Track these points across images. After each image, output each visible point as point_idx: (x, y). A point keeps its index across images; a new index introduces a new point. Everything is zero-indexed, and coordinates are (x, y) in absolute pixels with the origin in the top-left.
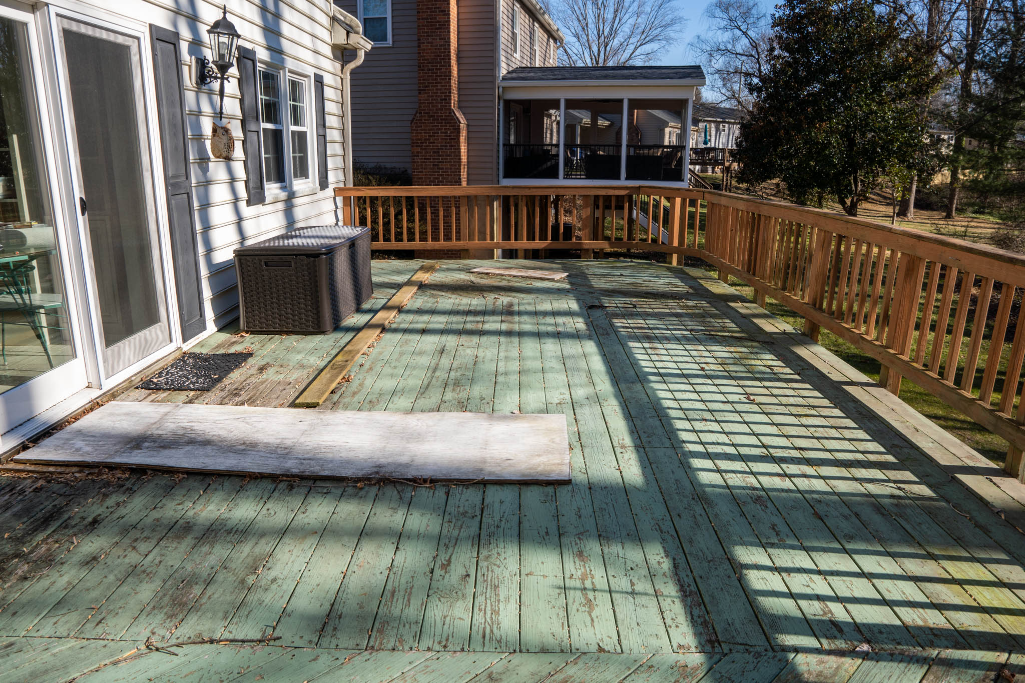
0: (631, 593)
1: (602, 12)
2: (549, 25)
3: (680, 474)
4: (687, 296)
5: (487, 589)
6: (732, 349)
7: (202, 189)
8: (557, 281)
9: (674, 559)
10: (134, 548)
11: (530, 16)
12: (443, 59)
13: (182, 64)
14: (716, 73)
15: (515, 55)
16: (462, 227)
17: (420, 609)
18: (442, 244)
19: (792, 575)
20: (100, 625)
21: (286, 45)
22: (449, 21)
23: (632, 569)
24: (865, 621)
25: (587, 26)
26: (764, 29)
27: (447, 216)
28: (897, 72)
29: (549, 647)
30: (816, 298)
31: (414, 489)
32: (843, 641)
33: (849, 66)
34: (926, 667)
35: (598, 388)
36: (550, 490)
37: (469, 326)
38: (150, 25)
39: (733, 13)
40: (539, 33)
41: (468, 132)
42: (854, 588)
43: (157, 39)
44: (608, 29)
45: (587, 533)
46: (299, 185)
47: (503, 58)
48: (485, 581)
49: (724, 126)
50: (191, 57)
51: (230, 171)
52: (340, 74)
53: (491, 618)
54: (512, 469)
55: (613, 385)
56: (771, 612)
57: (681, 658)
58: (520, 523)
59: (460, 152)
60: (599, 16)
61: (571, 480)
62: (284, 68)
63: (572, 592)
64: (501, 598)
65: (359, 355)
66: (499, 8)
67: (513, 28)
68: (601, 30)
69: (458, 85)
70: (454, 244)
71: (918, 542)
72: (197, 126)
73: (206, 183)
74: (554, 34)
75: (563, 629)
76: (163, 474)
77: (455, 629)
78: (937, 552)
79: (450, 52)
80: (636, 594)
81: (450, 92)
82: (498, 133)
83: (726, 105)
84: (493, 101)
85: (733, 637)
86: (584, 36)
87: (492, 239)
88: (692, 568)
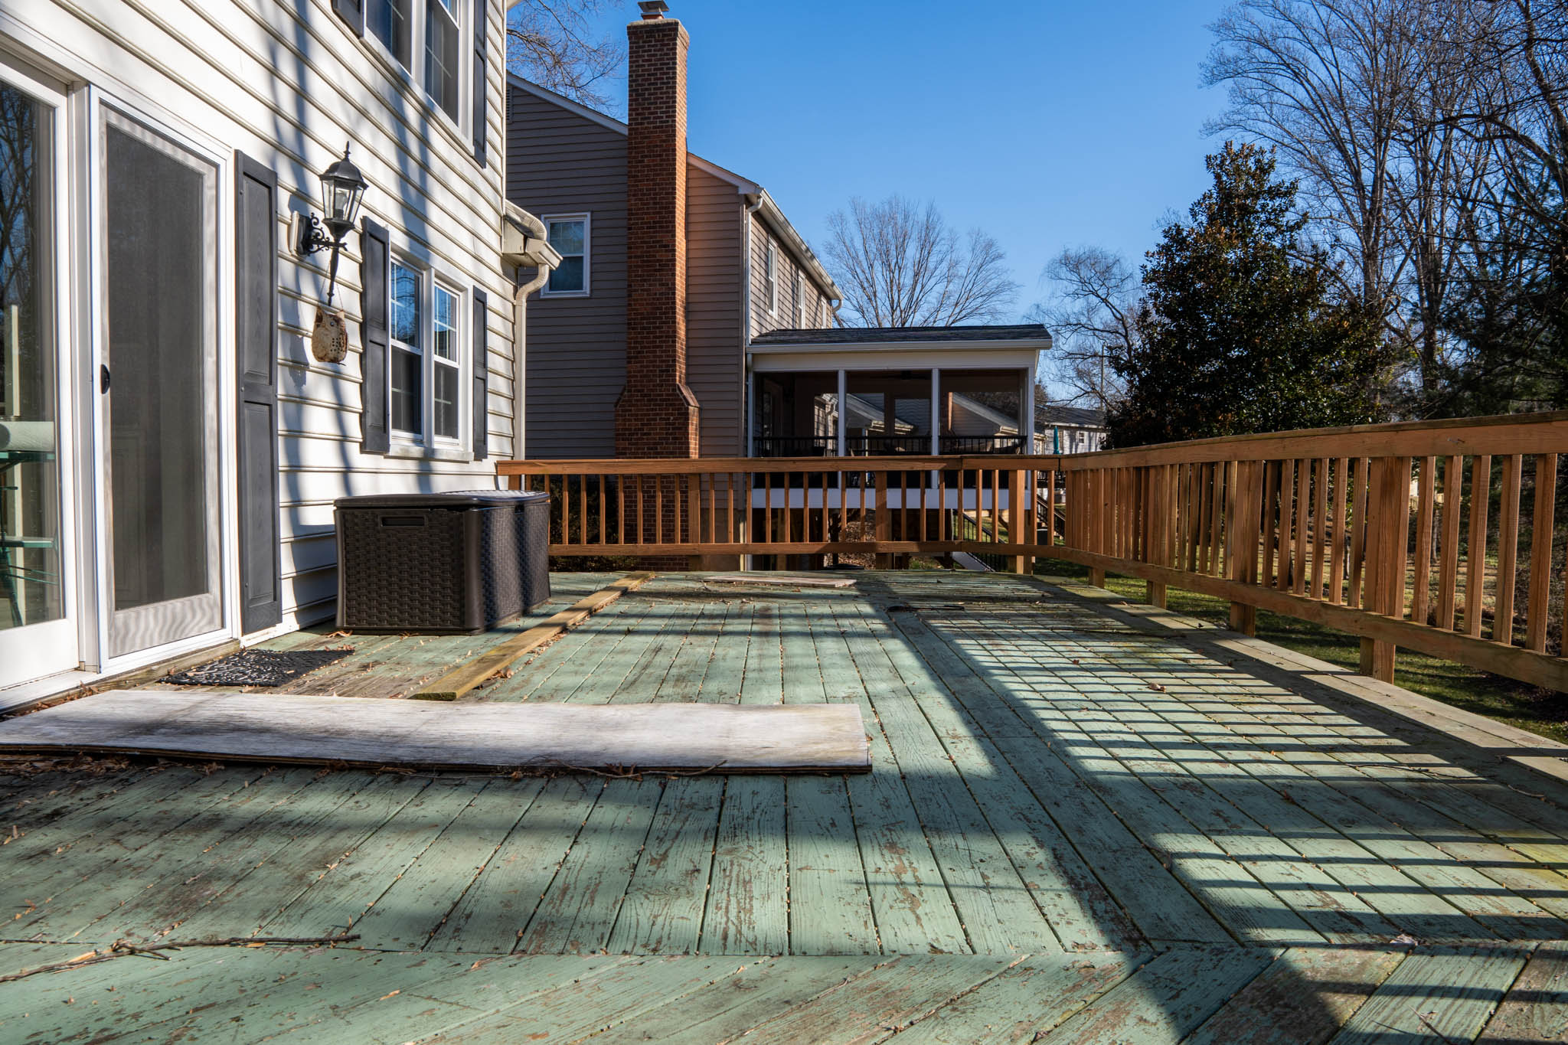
0: (984, 887)
1: (897, 277)
2: (821, 276)
3: (1053, 762)
4: (1043, 599)
5: (730, 884)
6: (1120, 644)
7: (292, 406)
8: (839, 588)
9: (1054, 850)
10: (118, 841)
11: (791, 261)
12: (665, 313)
13: (278, 220)
14: (1066, 358)
15: (770, 312)
16: (691, 523)
17: (610, 907)
18: (659, 547)
19: (1259, 863)
20: (35, 925)
21: (433, 237)
22: (675, 260)
23: (982, 861)
24: (1398, 912)
25: (875, 296)
26: (1132, 296)
27: (668, 509)
28: (1329, 340)
29: (843, 949)
30: (1246, 570)
31: (608, 780)
32: (1365, 935)
33: (1258, 334)
34: (1520, 963)
35: (908, 683)
36: (837, 781)
37: (700, 628)
38: (237, 152)
39: (1085, 273)
40: (805, 286)
41: (701, 419)
42: (1369, 875)
43: (245, 174)
44: (906, 299)
45: (903, 825)
46: (441, 444)
47: (752, 314)
48: (726, 877)
49: (1082, 435)
50: (292, 212)
51: (337, 392)
52: (512, 299)
53: (738, 917)
54: (772, 757)
55: (933, 679)
56: (1232, 903)
57: (1082, 958)
58: (786, 815)
59: (688, 448)
60: (891, 282)
61: (871, 766)
62: (428, 268)
63: (879, 888)
64: (756, 894)
65: (525, 651)
66: (747, 242)
67: (767, 273)
68: (896, 301)
69: (687, 351)
70: (678, 547)
71: (1466, 826)
72: (293, 314)
73: (300, 401)
74: (827, 290)
75: (866, 928)
76: (185, 765)
77: (673, 931)
78: (1501, 835)
79: (674, 303)
80: (993, 888)
81: (674, 361)
82: (746, 420)
83: (1082, 404)
84: (739, 374)
85: (1170, 933)
86: (871, 309)
87: (737, 539)
88: (1087, 859)
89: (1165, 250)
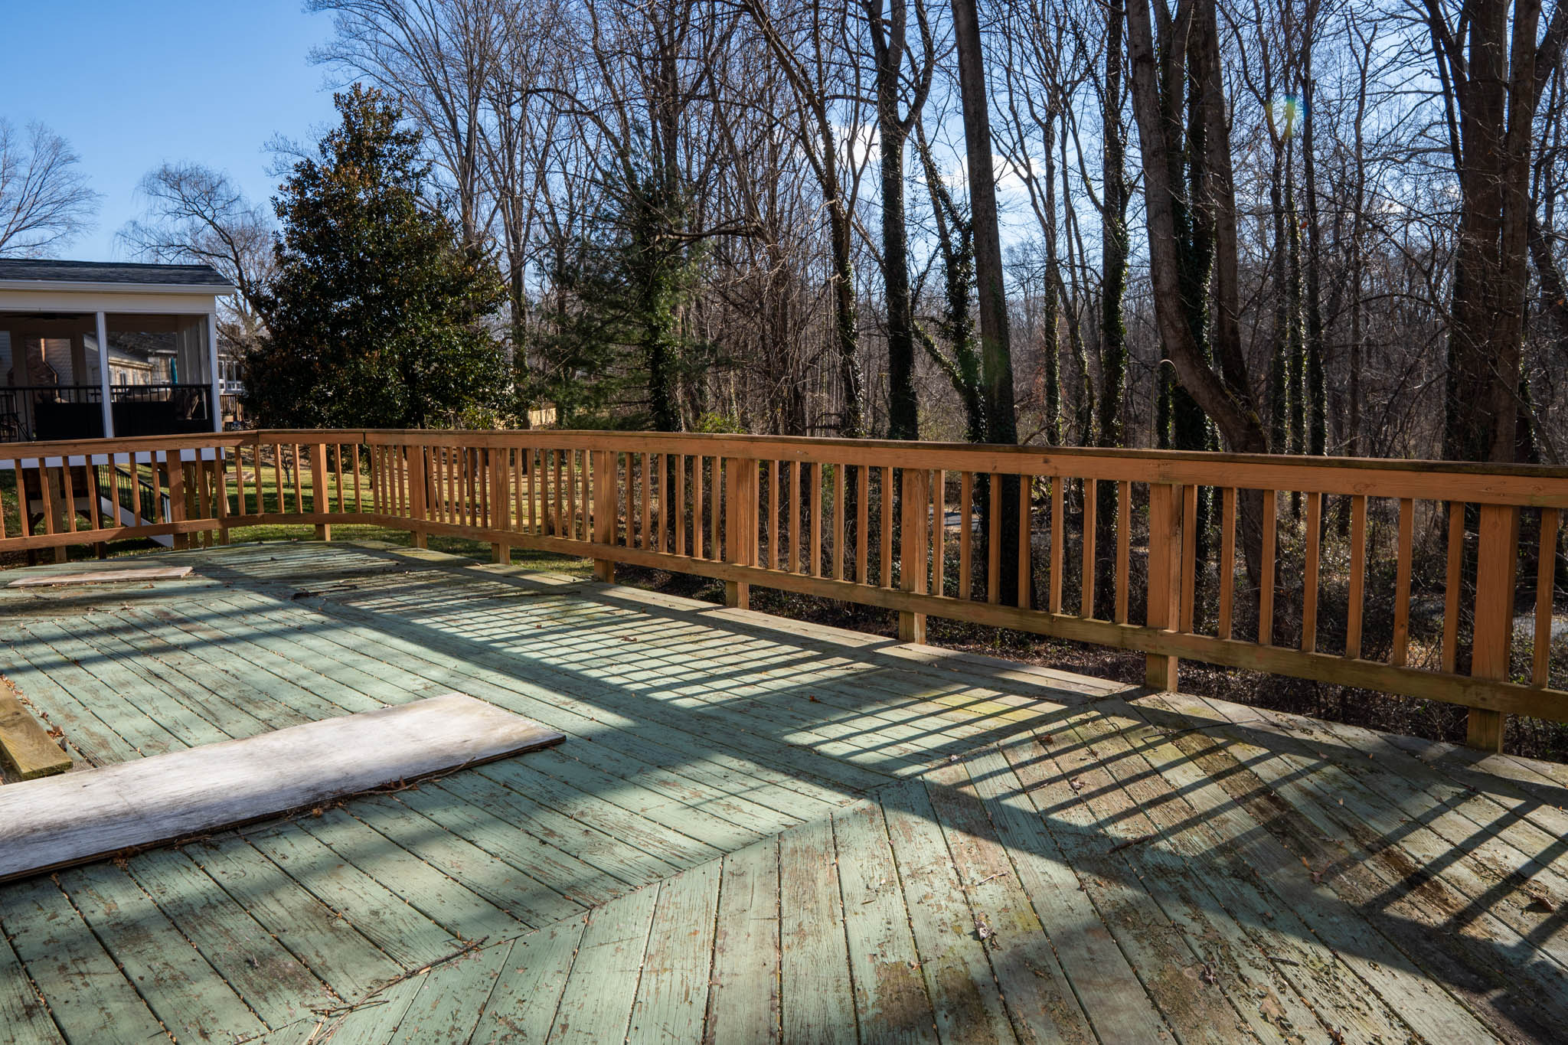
0: (752, 789)
3: (656, 707)
5: (623, 832)
17: (586, 867)
19: (851, 739)
23: (725, 776)
24: (935, 746)
28: (458, 283)
31: (392, 796)
32: (937, 760)
42: (902, 732)
45: (646, 769)
48: (611, 828)
53: (665, 845)
57: (853, 807)
63: (703, 806)
71: (905, 695)
75: (737, 828)
77: (647, 865)
78: (924, 697)
80: (757, 789)
85: (867, 784)
88: (773, 760)
89: (298, 186)
